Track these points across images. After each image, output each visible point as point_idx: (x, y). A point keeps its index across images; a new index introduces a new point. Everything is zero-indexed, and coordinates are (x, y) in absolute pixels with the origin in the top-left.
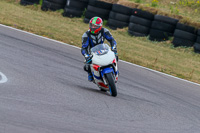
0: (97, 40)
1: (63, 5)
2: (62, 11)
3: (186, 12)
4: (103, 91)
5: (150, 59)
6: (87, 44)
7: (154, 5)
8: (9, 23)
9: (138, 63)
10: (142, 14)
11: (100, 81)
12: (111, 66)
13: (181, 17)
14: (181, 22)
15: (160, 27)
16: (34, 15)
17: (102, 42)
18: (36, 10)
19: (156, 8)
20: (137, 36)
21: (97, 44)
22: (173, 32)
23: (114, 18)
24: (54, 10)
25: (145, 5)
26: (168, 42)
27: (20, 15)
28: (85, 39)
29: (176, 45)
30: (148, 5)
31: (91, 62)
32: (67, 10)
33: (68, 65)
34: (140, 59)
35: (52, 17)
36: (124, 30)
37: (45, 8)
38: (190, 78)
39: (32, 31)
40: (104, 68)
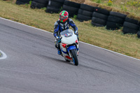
0: (64, 27)
1: (46, 5)
2: (45, 9)
3: (132, 10)
4: (68, 61)
5: (107, 42)
6: (58, 29)
7: (110, 5)
8: (8, 17)
9: (98, 45)
10: (101, 11)
11: (66, 55)
12: (75, 44)
13: (128, 13)
14: (129, 16)
15: (114, 20)
16: (26, 11)
17: (68, 28)
18: (27, 8)
19: (111, 7)
20: (97, 26)
21: (65, 29)
22: (122, 23)
23: (81, 14)
24: (40, 8)
25: (104, 5)
26: (119, 30)
27: (16, 11)
28: (56, 26)
29: (125, 32)
30: (105, 5)
31: (60, 42)
32: (48, 8)
33: (49, 46)
34: (100, 42)
35: (38, 13)
36: (88, 22)
37: (33, 7)
38: (135, 56)
39: (24, 23)
40: (70, 46)
